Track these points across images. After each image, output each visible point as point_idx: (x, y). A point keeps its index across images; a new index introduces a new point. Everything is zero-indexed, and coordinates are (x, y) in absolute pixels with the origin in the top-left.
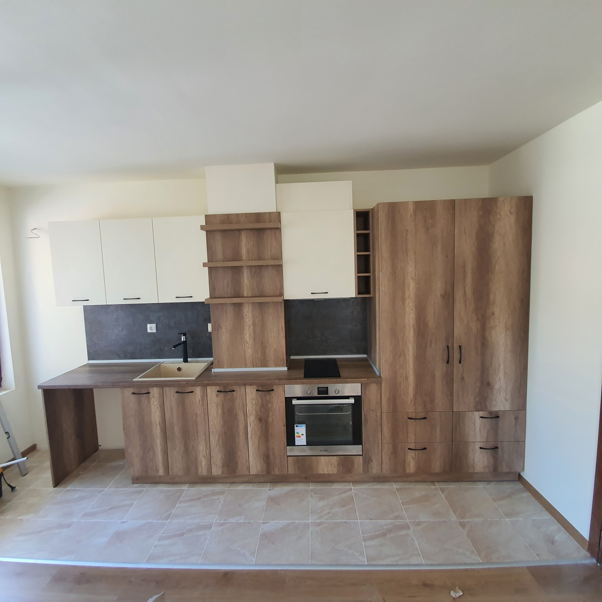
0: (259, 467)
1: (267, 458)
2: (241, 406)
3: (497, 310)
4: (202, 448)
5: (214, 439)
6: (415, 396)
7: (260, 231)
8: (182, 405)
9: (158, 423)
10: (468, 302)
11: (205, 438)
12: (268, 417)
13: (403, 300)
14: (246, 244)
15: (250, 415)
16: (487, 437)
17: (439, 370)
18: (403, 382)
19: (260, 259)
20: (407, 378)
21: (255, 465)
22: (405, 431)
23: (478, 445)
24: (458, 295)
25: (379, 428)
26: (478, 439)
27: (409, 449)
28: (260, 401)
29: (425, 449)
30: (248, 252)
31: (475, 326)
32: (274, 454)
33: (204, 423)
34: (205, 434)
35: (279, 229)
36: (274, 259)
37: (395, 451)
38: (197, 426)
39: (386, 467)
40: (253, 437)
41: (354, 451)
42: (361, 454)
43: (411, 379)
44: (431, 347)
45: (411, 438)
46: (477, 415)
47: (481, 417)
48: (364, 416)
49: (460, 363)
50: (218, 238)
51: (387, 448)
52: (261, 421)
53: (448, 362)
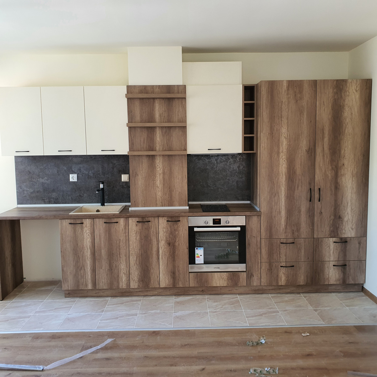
0: (167, 281)
1: (173, 274)
2: (155, 233)
3: (346, 162)
4: (123, 266)
5: (133, 260)
6: (286, 226)
7: (170, 100)
8: (109, 233)
9: (89, 247)
10: (325, 156)
11: (126, 259)
12: (175, 242)
13: (278, 153)
14: (158, 109)
15: (161, 240)
16: (339, 258)
17: (304, 206)
18: (277, 215)
19: (169, 121)
20: (280, 212)
21: (164, 280)
22: (278, 253)
23: (332, 264)
24: (319, 150)
25: (259, 251)
26: (332, 259)
27: (281, 267)
28: (169, 229)
29: (293, 266)
30: (160, 116)
31: (330, 174)
32: (179, 271)
33: (125, 247)
34: (126, 256)
35: (185, 98)
36: (180, 122)
37: (270, 269)
38: (120, 249)
39: (264, 281)
40: (163, 258)
41: (240, 268)
42: (245, 270)
43: (283, 213)
44: (298, 189)
45: (283, 258)
46: (332, 240)
47: (334, 242)
48: (248, 241)
49: (319, 201)
50: (137, 105)
51: (265, 266)
52: (169, 245)
53: (310, 201)
